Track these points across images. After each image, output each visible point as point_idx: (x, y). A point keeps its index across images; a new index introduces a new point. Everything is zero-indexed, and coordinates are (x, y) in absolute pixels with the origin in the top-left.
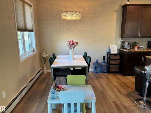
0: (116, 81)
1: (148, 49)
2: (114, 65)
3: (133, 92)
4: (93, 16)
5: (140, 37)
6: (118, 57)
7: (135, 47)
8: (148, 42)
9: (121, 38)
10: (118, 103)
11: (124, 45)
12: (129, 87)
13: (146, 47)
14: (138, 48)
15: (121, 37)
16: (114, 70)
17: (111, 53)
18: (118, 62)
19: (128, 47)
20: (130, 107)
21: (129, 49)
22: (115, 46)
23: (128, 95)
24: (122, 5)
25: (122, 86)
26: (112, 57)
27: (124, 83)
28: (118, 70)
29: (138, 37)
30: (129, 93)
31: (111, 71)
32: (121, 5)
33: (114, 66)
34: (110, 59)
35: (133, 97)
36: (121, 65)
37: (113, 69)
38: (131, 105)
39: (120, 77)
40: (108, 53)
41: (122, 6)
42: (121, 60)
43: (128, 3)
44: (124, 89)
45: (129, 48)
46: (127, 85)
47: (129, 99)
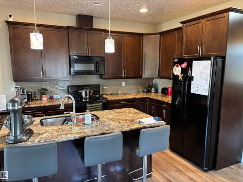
8: (68, 87)
14: (51, 98)
43: (11, 20)
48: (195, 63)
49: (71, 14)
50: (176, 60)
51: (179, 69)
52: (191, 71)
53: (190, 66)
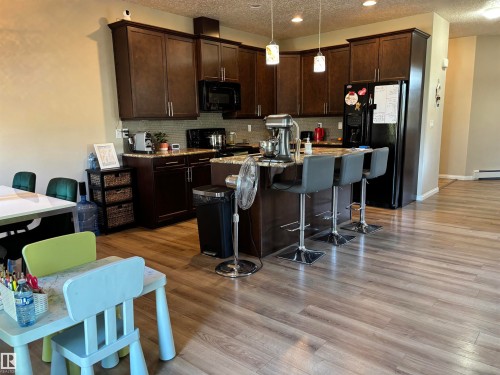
0: (141, 246)
1: (189, 150)
2: (119, 204)
3: (199, 255)
4: (18, 43)
5: (170, 118)
6: (126, 179)
7: (161, 147)
8: (188, 131)
9: (121, 122)
10: (185, 288)
11: (133, 140)
12: (183, 250)
13: (185, 146)
14: (169, 149)
15: (123, 120)
16: (121, 221)
17: (102, 167)
18: (127, 194)
19: (148, 147)
20: (216, 285)
21: (151, 153)
22: (109, 147)
23: (194, 265)
24: (110, 22)
25: (164, 253)
26: (109, 181)
27: (164, 245)
28: (132, 219)
29: (167, 118)
30: (192, 260)
31: (110, 225)
32: (105, 20)
33: (119, 207)
34: (104, 189)
35: (207, 266)
36: (137, 200)
37: (117, 217)
38: (215, 281)
39: (145, 234)
40: (89, 172)
41: (110, 26)
42: (134, 185)
43: (128, 18)
44: (175, 256)
45: (150, 149)
46: (175, 248)
47: (201, 272)
48: (378, 89)
49: (188, 16)
50: (349, 87)
51: (356, 97)
52: (373, 98)
53: (371, 93)
